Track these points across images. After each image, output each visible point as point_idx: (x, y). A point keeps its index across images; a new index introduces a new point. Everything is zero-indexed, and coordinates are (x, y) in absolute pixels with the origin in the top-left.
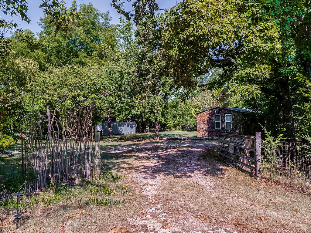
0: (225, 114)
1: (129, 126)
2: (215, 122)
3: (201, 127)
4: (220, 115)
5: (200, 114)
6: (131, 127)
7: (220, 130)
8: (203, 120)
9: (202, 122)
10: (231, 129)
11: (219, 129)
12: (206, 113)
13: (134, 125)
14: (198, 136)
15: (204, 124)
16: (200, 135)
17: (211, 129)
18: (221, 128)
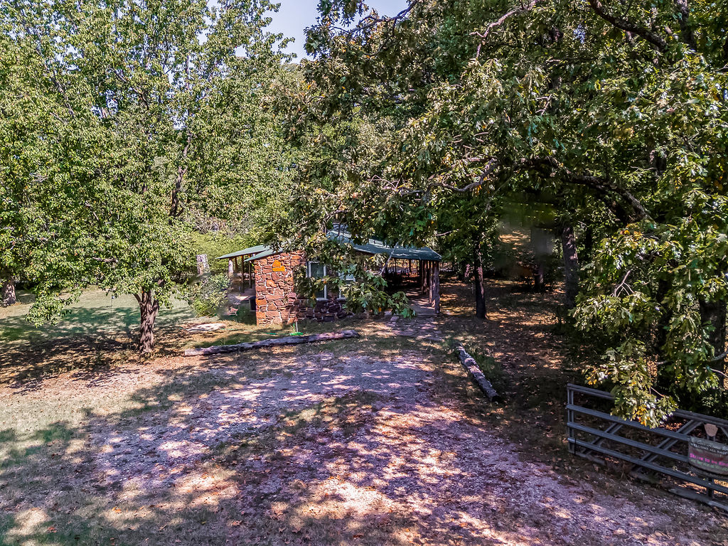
3: (268, 296)
4: (324, 262)
5: (264, 261)
7: (324, 302)
8: (277, 277)
9: (271, 282)
11: (322, 299)
14: (259, 321)
15: (280, 286)
16: (268, 320)
17: (300, 301)
18: (328, 297)
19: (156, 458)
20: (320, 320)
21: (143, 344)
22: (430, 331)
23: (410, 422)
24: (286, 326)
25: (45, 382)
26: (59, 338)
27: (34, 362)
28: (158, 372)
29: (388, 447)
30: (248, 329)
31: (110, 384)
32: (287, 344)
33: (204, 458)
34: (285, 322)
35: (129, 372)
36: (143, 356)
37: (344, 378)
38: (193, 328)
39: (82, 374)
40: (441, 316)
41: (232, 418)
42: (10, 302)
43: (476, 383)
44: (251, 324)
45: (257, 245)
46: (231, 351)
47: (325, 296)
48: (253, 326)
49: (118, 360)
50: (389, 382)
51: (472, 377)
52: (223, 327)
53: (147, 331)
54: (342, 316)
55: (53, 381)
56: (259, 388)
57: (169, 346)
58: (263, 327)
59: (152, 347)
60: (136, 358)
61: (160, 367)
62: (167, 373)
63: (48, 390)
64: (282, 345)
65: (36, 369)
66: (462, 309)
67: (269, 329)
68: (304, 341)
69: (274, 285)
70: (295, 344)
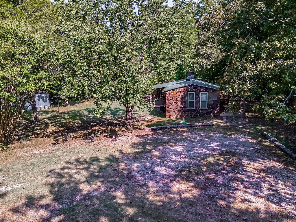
0: (200, 91)
1: (41, 100)
2: (188, 100)
3: (171, 106)
4: (194, 93)
5: (170, 92)
6: (43, 100)
7: (194, 110)
8: (175, 99)
9: (172, 101)
10: (207, 108)
12: (177, 91)
13: (47, 98)
14: (167, 116)
15: (176, 102)
16: (170, 116)
17: (184, 108)
18: (196, 107)
19: (155, 174)
20: (191, 117)
21: (127, 124)
22: (243, 124)
23: (261, 167)
24: (177, 118)
25: (95, 138)
26: (91, 120)
27: (87, 130)
28: (136, 136)
29: (257, 178)
30: (163, 119)
31: (121, 140)
32: (184, 127)
33: (176, 176)
34: (177, 116)
35: (125, 136)
36: (127, 129)
37: (216, 144)
38: (140, 118)
39: (107, 136)
40: (245, 117)
41: (177, 158)
42: (67, 105)
43: (282, 150)
44: (163, 117)
45: (156, 84)
46: (162, 129)
47: (194, 107)
48: (164, 118)
49: (119, 130)
50: (239, 147)
51: (278, 147)
52: (152, 118)
53: (128, 119)
54: (201, 116)
55: (98, 138)
56: (182, 146)
57: (136, 125)
58: (169, 119)
59: (130, 125)
60: (125, 130)
61: (136, 134)
62: (140, 137)
63: (98, 142)
64: (181, 127)
65: (89, 132)
66: (253, 114)
67: (171, 119)
68: (190, 126)
69: (173, 102)
70: (187, 127)
